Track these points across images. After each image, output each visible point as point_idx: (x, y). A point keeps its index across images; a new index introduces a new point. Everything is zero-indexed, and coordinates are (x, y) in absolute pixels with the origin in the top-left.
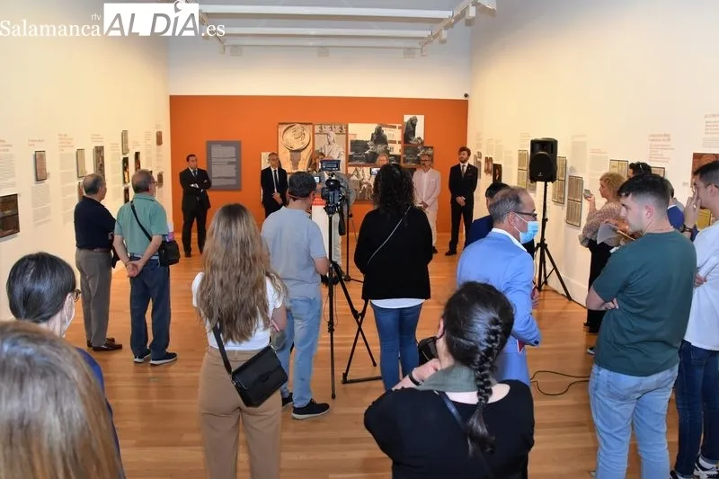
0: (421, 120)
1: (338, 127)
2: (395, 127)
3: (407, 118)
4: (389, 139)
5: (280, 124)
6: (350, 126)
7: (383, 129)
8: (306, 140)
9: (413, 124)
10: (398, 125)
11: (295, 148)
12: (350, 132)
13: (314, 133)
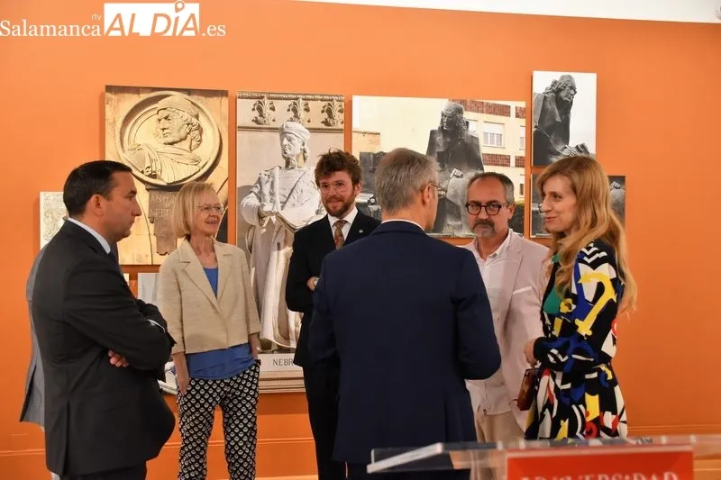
0: (586, 87)
1: (317, 107)
2: (504, 111)
3: (543, 81)
4: (485, 149)
5: (109, 89)
6: (358, 102)
7: (467, 115)
8: (207, 151)
9: (561, 99)
10: (514, 105)
11: (167, 178)
12: (356, 125)
13: (234, 128)
